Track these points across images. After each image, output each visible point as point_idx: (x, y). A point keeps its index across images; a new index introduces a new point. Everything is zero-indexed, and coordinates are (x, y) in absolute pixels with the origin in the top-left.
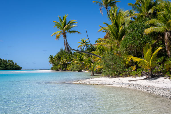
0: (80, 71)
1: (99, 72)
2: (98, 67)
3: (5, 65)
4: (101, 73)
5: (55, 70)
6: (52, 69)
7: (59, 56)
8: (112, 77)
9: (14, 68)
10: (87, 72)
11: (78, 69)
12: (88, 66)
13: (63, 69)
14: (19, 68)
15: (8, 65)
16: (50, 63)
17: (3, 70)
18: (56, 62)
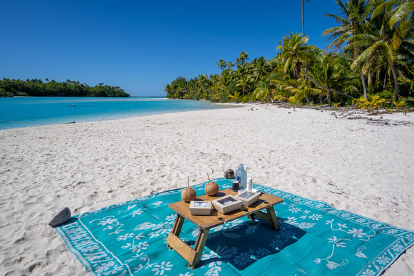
0: (198, 99)
1: (217, 101)
3: (113, 91)
5: (172, 98)
6: (168, 97)
9: (123, 95)
13: (179, 97)
14: (127, 96)
15: (116, 92)
16: (166, 91)
18: (172, 91)
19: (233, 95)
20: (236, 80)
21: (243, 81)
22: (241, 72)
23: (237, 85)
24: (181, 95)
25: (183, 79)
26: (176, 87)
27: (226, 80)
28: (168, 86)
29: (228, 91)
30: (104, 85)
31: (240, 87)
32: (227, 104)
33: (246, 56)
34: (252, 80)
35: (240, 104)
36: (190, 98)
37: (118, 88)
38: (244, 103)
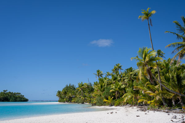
1: (95, 104)
2: (95, 102)
3: (14, 97)
4: (96, 105)
5: (63, 102)
6: (60, 101)
7: (65, 92)
8: (100, 106)
9: (23, 100)
10: (88, 104)
11: (82, 102)
12: (89, 100)
13: (68, 101)
14: (26, 100)
15: (17, 98)
16: (57, 96)
17: (13, 101)
18: (63, 96)
19: (107, 99)
20: (110, 87)
21: (116, 88)
22: (114, 80)
23: (111, 91)
24: (70, 100)
25: (72, 86)
26: (65, 93)
27: (102, 87)
28: (59, 92)
29: (103, 96)
30: (7, 92)
31: (113, 92)
32: (103, 107)
33: (120, 67)
34: (123, 86)
35: (113, 107)
36: (77, 102)
37: (19, 94)
38: (117, 106)
